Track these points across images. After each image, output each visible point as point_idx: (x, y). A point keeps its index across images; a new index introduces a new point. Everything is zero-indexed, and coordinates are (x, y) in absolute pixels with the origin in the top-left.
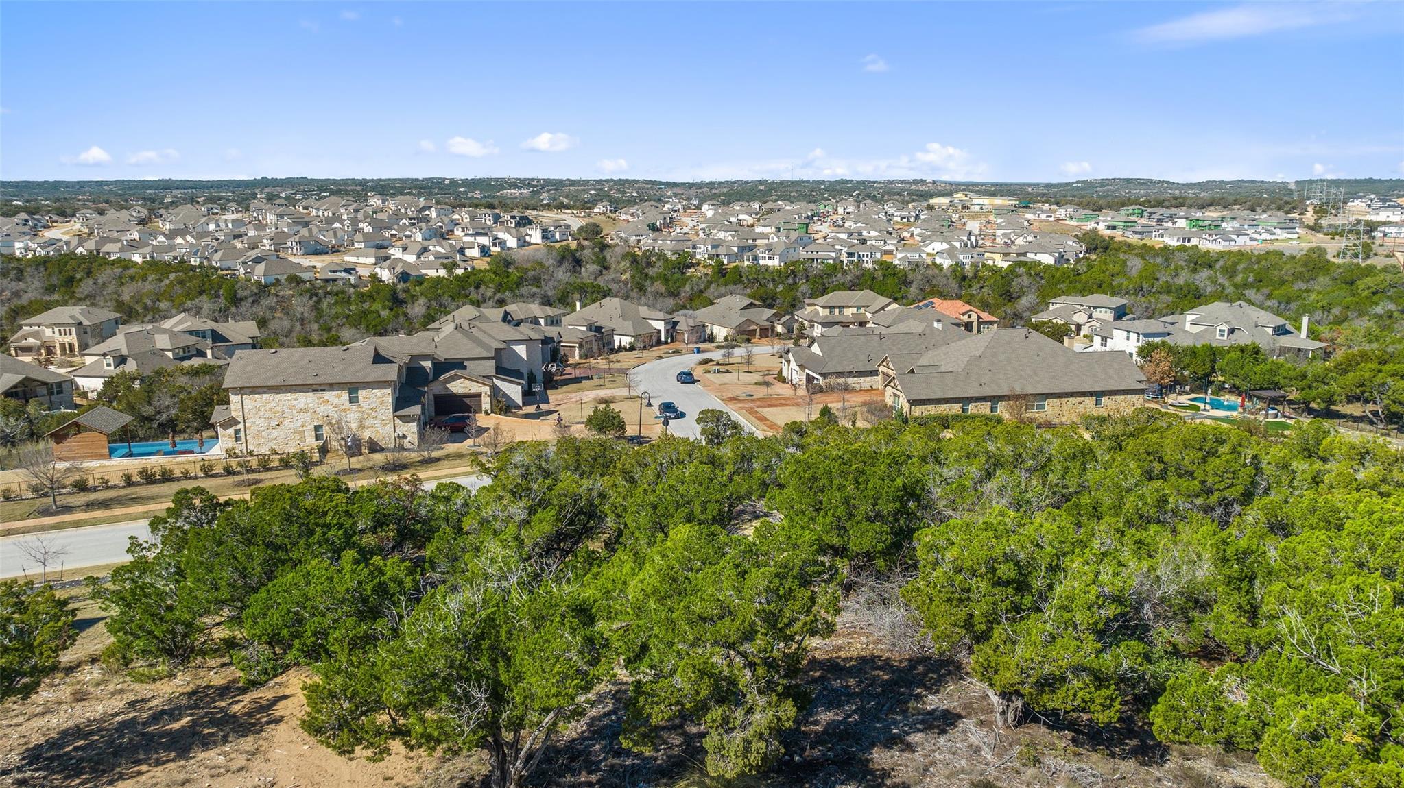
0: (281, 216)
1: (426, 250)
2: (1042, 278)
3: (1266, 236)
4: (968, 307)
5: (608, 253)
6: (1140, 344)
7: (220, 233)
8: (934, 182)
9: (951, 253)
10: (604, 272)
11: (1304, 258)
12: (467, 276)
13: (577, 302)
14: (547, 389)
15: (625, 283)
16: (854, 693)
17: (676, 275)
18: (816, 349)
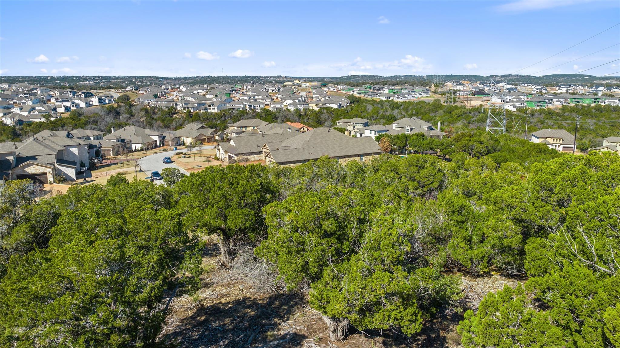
1: (33, 109)
2: (333, 114)
3: (418, 96)
4: (302, 125)
5: (133, 109)
6: (376, 135)
8: (286, 77)
9: (294, 104)
10: (132, 117)
11: (433, 103)
12: (57, 121)
13: (112, 129)
14: (91, 170)
15: (143, 123)
16: (228, 330)
17: (168, 118)
18: (232, 143)
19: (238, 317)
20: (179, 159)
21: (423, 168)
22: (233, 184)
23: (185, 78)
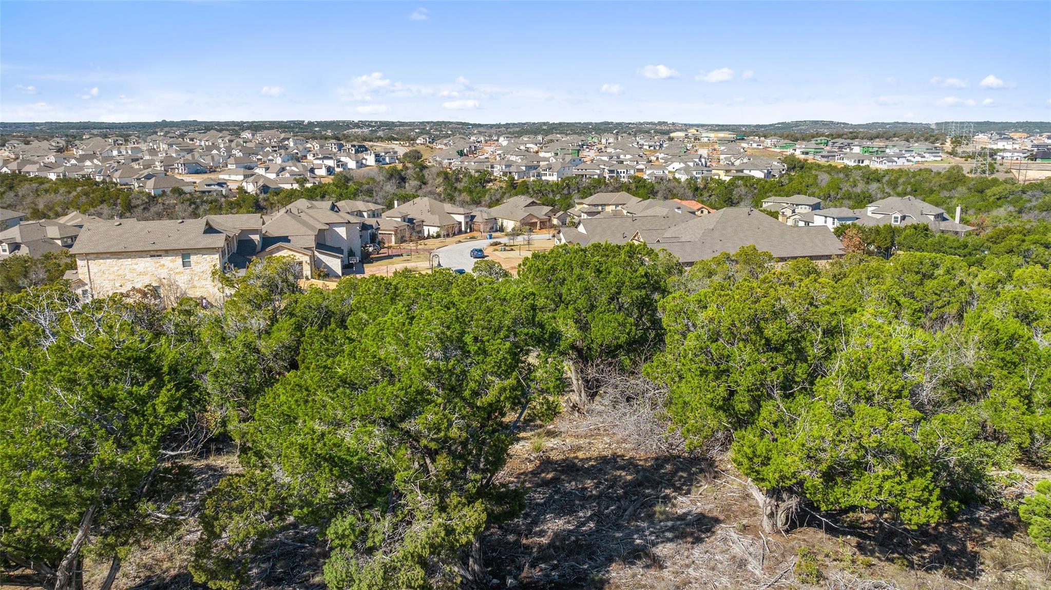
0: (170, 145)
1: (283, 169)
2: (755, 188)
3: (918, 159)
4: (700, 205)
5: (426, 172)
6: (835, 226)
7: (122, 157)
8: (673, 124)
9: (687, 170)
10: (423, 186)
11: (948, 174)
12: (315, 188)
13: (396, 202)
14: (363, 263)
15: (440, 195)
16: (590, 497)
17: (478, 188)
18: (581, 229)
19: (606, 480)
20: (496, 253)
21: (931, 276)
22: (601, 272)
23: (507, 126)
